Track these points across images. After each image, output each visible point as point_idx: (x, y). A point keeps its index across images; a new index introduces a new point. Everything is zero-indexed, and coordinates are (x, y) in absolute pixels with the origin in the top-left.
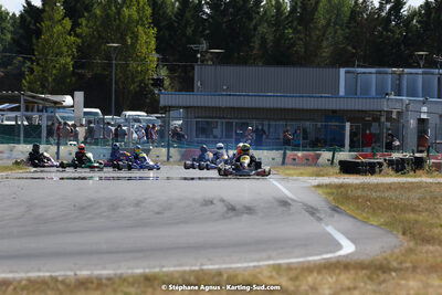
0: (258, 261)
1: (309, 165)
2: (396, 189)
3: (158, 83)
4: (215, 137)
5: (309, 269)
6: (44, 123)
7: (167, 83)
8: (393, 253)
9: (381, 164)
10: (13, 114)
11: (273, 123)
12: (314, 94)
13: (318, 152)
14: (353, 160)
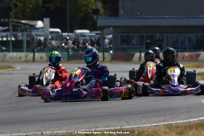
3: (96, 12)
4: (133, 45)
5: (190, 127)
6: (25, 39)
7: (102, 11)
10: (5, 34)
11: (169, 35)
12: (196, 16)
13: (198, 53)
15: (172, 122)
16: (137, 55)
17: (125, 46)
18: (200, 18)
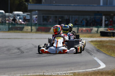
0: (67, 71)
1: (88, 33)
4: (50, 22)
11: (73, 16)
12: (90, 5)
13: (91, 28)
14: (106, 31)
15: (75, 71)
17: (45, 23)
18: (93, 6)
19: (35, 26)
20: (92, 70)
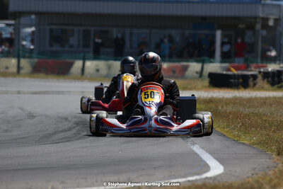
2: (271, 105)
4: (71, 46)
8: (266, 175)
9: (255, 77)
11: (135, 31)
13: (185, 64)
14: (225, 73)
16: (78, 64)
17: (56, 48)
19: (30, 57)
20: (185, 182)
